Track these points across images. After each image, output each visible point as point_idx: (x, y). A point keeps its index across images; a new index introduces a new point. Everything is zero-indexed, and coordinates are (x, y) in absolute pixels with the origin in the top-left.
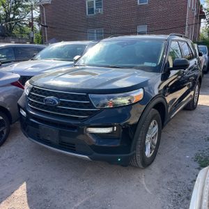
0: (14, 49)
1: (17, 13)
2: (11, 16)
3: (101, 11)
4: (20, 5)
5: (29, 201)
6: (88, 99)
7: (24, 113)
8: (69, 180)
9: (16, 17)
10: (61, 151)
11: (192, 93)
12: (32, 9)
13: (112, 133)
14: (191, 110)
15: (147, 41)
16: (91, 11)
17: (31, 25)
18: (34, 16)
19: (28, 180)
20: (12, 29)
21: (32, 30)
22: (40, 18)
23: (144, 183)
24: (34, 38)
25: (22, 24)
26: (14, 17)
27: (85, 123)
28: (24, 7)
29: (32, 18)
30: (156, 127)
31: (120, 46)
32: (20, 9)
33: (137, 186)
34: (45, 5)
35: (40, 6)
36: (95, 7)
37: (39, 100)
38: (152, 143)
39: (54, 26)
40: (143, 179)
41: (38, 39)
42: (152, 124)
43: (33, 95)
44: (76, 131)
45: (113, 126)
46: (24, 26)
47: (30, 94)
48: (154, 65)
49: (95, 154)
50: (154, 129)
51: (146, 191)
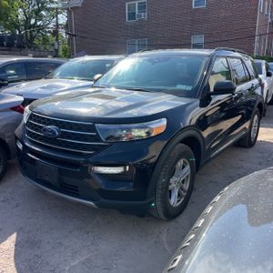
0: (26, 64)
1: (39, 17)
2: (33, 21)
3: (144, 16)
4: (43, 8)
5: (16, 256)
6: (95, 130)
7: (20, 146)
8: (70, 232)
9: (38, 23)
10: (62, 195)
11: (247, 125)
12: (57, 13)
13: (124, 173)
14: (246, 147)
15: (184, 58)
16: (132, 16)
17: (55, 33)
18: (61, 22)
19: (20, 231)
20: (32, 38)
21: (57, 40)
22: (67, 25)
23: (164, 239)
24: (60, 50)
25: (46, 32)
26: (36, 22)
27: (90, 159)
28: (48, 10)
29: (57, 25)
30: (188, 168)
31: (150, 64)
32: (43, 13)
33: (156, 242)
34: (74, 9)
35: (68, 9)
36: (137, 11)
37: (37, 130)
38: (182, 189)
39: (85, 35)
40: (165, 234)
41: (65, 51)
42: (180, 163)
43: (31, 124)
44: (78, 170)
45: (125, 166)
46: (49, 34)
47: (28, 122)
48: (189, 88)
49: (103, 200)
50: (184, 171)
51: (164, 249)
